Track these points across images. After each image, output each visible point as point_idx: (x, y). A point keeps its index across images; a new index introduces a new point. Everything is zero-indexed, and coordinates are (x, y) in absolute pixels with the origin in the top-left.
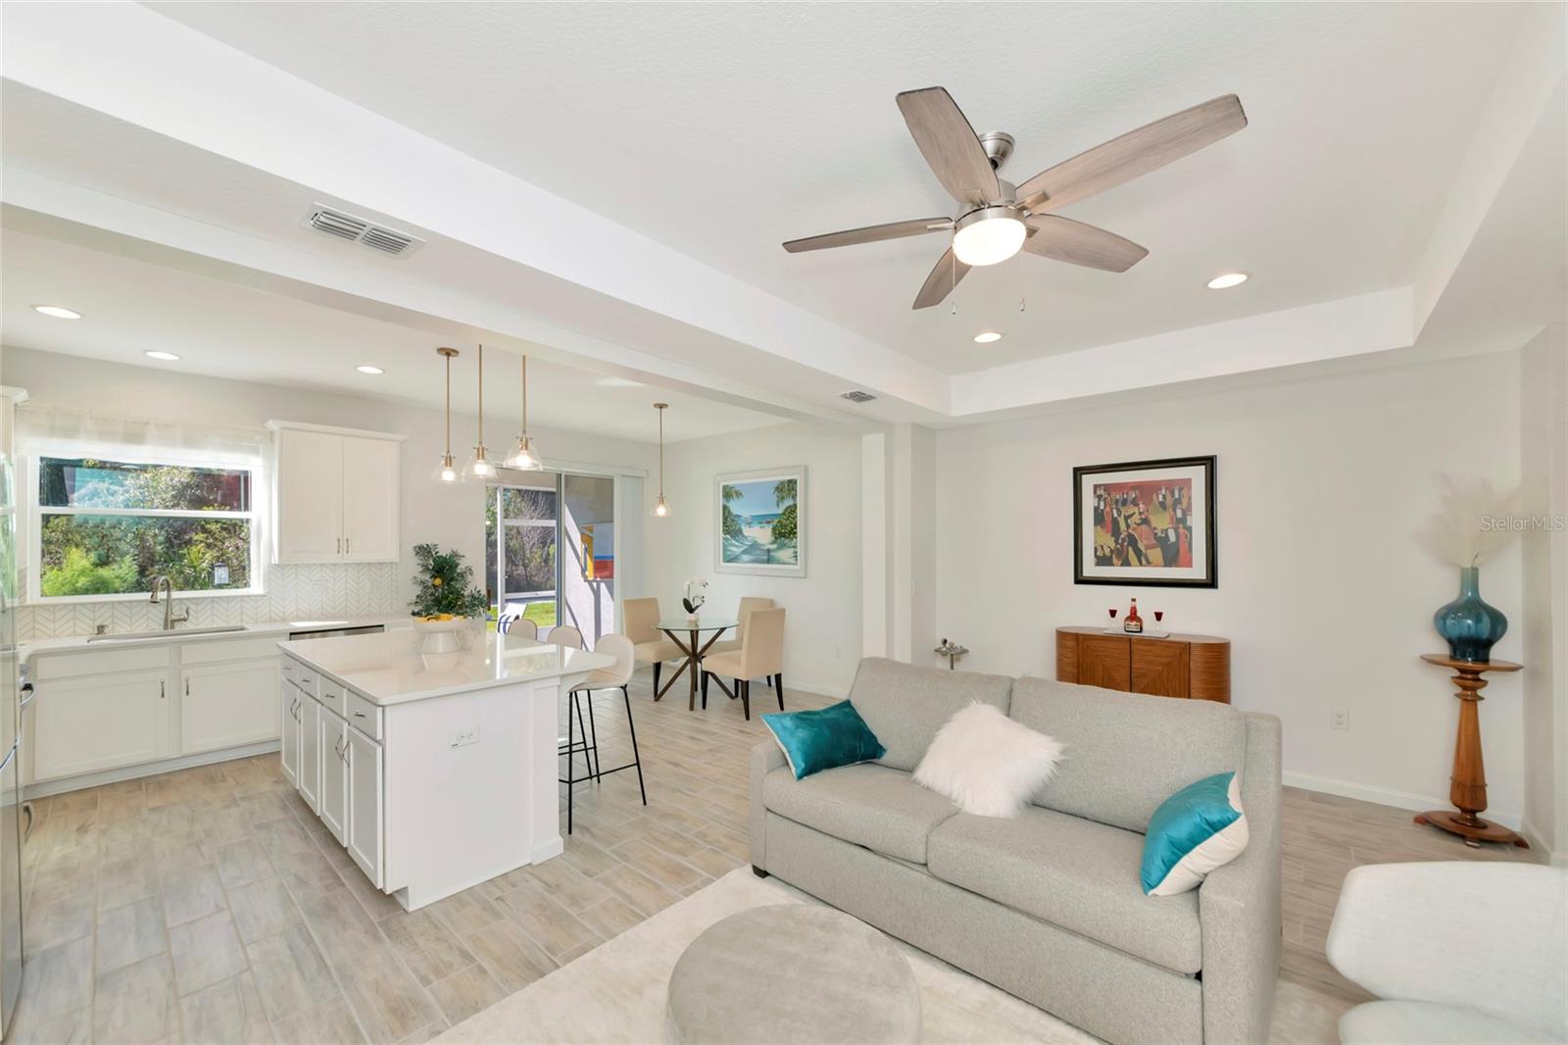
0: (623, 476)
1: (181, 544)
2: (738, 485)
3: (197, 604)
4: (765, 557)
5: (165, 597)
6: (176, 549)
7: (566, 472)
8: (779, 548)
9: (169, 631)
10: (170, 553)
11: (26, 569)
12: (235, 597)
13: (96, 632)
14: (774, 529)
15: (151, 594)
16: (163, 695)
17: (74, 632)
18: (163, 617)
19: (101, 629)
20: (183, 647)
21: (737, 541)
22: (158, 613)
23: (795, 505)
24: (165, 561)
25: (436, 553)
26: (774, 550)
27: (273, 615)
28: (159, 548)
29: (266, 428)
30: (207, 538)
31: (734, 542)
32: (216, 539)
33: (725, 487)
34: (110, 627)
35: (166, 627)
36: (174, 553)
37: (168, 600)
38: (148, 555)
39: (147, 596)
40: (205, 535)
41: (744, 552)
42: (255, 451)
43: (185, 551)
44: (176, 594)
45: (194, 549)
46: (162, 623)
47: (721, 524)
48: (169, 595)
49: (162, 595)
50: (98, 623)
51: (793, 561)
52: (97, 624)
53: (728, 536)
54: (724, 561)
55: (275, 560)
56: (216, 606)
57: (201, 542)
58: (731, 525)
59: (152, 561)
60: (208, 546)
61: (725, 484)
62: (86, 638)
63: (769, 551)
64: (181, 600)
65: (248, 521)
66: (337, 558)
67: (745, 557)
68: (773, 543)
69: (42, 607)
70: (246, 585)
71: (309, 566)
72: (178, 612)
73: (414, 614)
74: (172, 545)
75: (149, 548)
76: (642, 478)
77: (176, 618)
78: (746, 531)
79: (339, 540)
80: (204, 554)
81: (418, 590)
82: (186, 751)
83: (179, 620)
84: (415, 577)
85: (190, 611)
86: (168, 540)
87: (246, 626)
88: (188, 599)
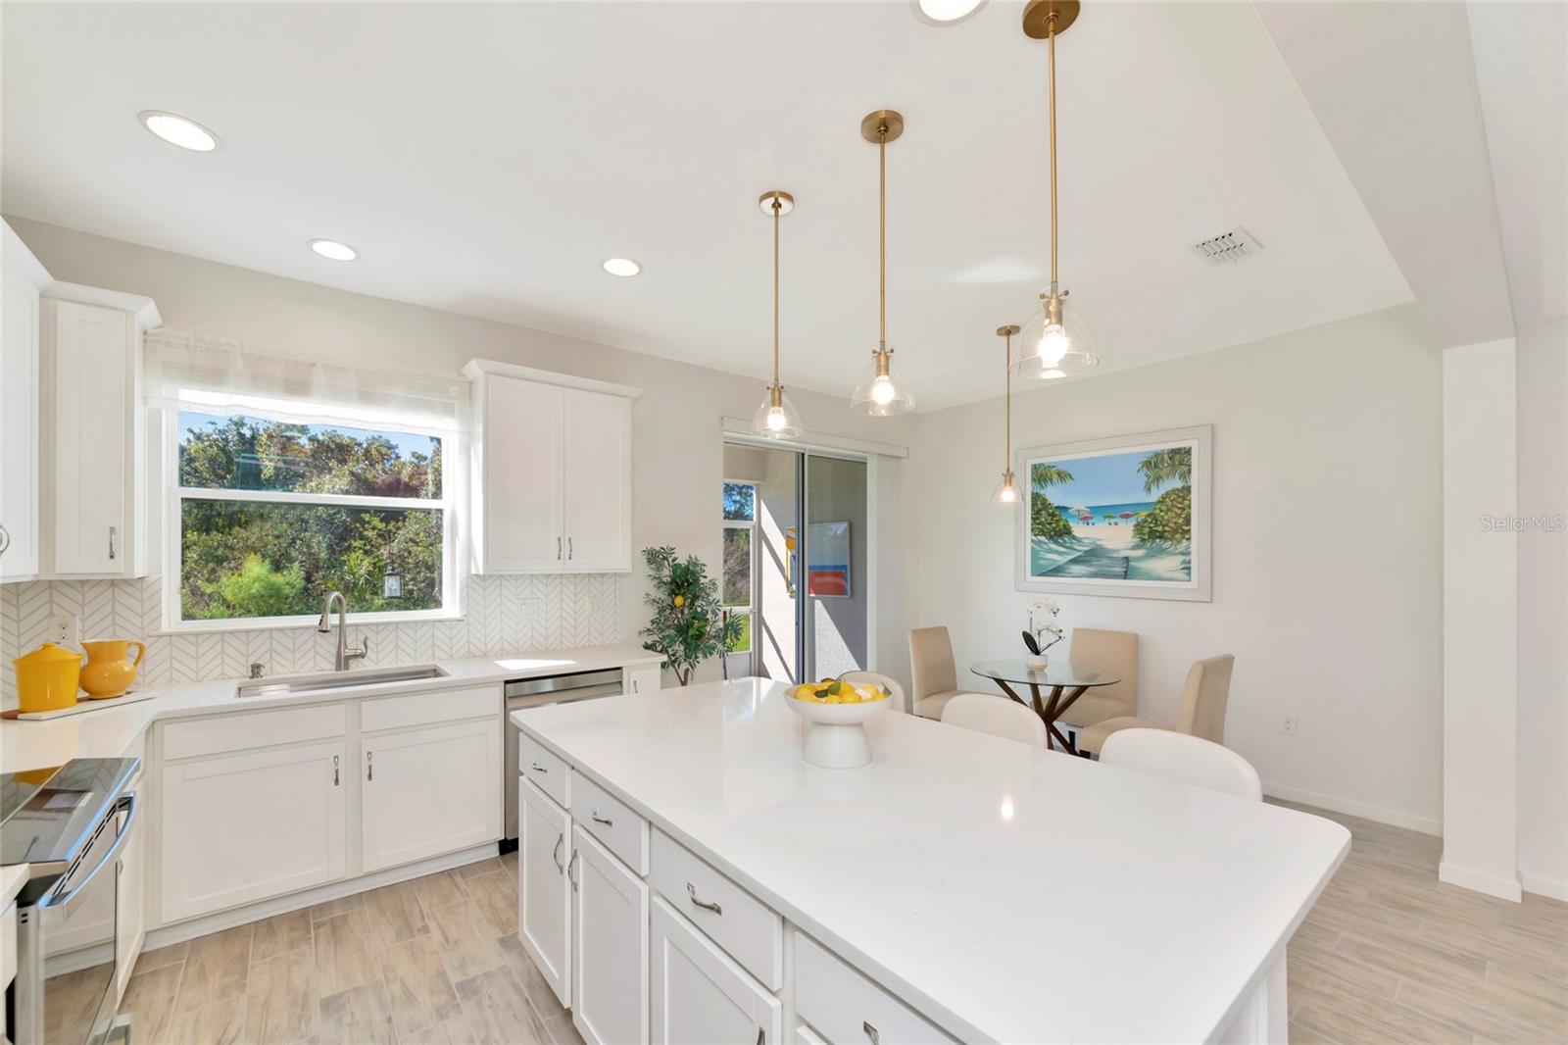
0: (881, 455)
1: (341, 551)
2: (1060, 462)
3: (377, 633)
4: (1120, 570)
5: (338, 622)
6: (337, 556)
7: (810, 451)
8: (1150, 556)
9: (343, 674)
10: (332, 560)
11: (161, 578)
12: (425, 622)
13: (250, 674)
14: (1138, 527)
15: (320, 616)
16: (337, 781)
17: (223, 674)
18: (334, 651)
19: (256, 670)
20: (363, 703)
21: (1061, 545)
22: (329, 644)
23: (1188, 489)
24: (328, 568)
25: (674, 560)
26: (1140, 559)
27: (473, 648)
28: (323, 554)
29: (461, 375)
30: (365, 545)
31: (1053, 546)
32: (372, 546)
33: (1035, 467)
34: (267, 666)
35: (338, 668)
36: (336, 559)
37: (341, 627)
38: (313, 561)
39: (313, 620)
40: (363, 542)
41: (1074, 561)
42: (449, 410)
43: (345, 558)
44: (352, 618)
45: (353, 556)
46: (334, 660)
47: (1029, 521)
48: (342, 619)
49: (333, 619)
50: (252, 660)
51: (1182, 575)
52: (250, 663)
53: (1042, 538)
54: (1033, 574)
55: (479, 567)
56: (400, 633)
57: (360, 548)
58: (1050, 523)
59: (317, 568)
60: (366, 552)
61: (1037, 461)
62: (234, 686)
63: (1127, 559)
64: (357, 626)
65: (440, 511)
66: (557, 568)
67: (1076, 569)
68: (1135, 548)
69: (181, 635)
70: (438, 604)
71: (517, 578)
72: (353, 645)
73: (647, 647)
74: (334, 552)
75: (314, 554)
76: (899, 458)
77: (352, 653)
78: (1078, 529)
79: (559, 539)
80: (361, 560)
81: (651, 613)
82: (368, 868)
83: (355, 656)
84: (647, 594)
85: (369, 643)
86: (330, 547)
87: (443, 666)
88: (367, 625)
